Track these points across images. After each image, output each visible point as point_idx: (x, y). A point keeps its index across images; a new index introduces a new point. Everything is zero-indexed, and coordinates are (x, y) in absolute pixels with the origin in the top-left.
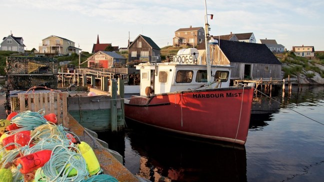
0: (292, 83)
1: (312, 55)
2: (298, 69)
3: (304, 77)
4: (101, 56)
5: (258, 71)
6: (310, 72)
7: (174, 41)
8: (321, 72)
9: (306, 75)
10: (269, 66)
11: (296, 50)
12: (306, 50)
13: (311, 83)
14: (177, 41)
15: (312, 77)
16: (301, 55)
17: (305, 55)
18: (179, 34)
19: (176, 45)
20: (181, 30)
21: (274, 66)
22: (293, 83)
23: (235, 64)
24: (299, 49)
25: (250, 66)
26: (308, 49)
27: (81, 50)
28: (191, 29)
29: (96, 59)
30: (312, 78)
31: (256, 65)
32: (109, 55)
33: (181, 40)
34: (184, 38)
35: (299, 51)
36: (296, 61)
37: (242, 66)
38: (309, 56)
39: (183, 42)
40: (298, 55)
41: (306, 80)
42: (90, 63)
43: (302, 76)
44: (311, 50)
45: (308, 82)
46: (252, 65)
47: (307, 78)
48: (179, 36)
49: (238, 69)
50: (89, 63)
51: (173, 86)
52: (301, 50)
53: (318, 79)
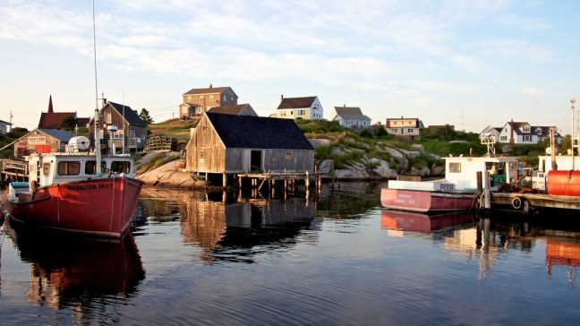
0: (320, 177)
1: (416, 132)
2: (355, 157)
3: (364, 167)
4: (38, 137)
5: (274, 160)
6: (374, 160)
7: (181, 111)
8: (392, 159)
9: (366, 165)
10: (292, 151)
11: (392, 125)
12: (406, 124)
13: (372, 177)
14: (185, 111)
15: (376, 168)
16: (399, 133)
17: (406, 133)
18: (189, 98)
19: (184, 118)
20: (193, 92)
21: (301, 152)
22: (323, 176)
23: (235, 150)
24: (395, 123)
25: (260, 152)
26: (410, 123)
27: (10, 124)
28: (211, 90)
29: (29, 142)
30: (374, 170)
31: (271, 150)
32: (53, 135)
33: (193, 108)
34: (198, 106)
35: (395, 126)
36: (359, 143)
37: (247, 153)
38: (411, 134)
39: (197, 112)
40: (394, 133)
41: (365, 172)
42: (19, 149)
43: (360, 166)
44: (414, 124)
45: (368, 175)
46: (264, 152)
47: (367, 170)
48: (189, 102)
49: (240, 158)
50: (16, 150)
51: (54, 179)
52: (399, 124)
53: (383, 170)
